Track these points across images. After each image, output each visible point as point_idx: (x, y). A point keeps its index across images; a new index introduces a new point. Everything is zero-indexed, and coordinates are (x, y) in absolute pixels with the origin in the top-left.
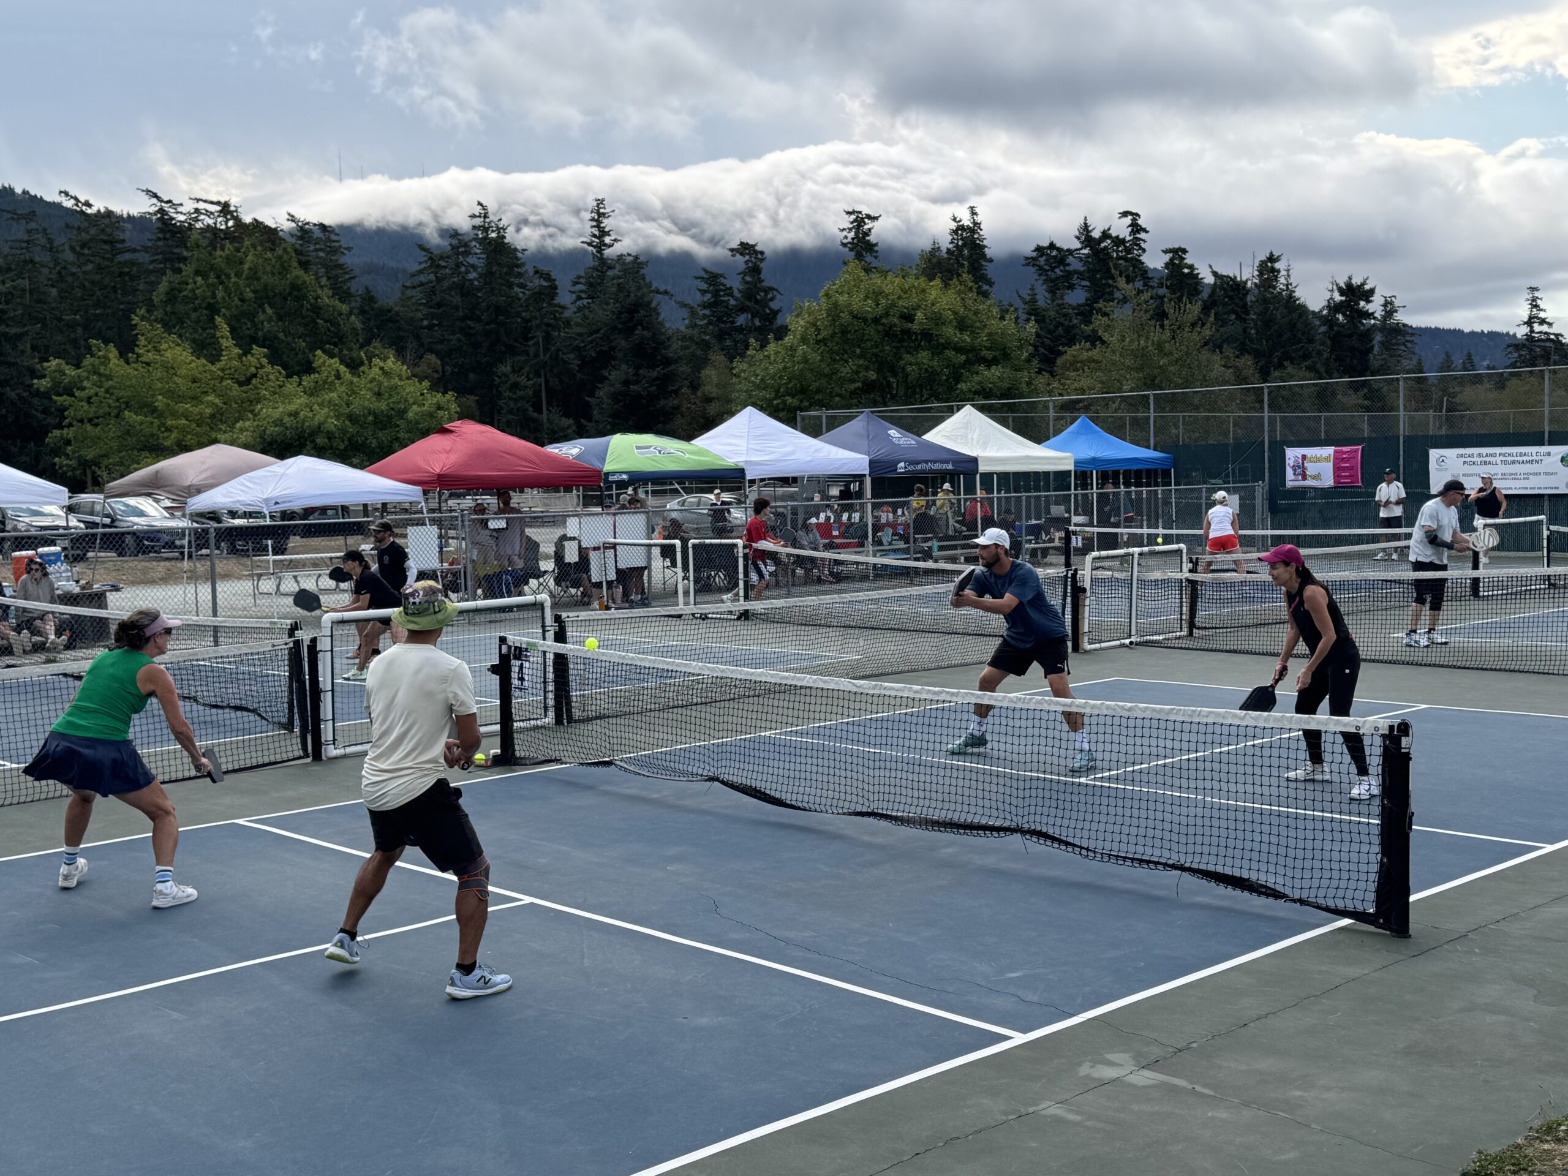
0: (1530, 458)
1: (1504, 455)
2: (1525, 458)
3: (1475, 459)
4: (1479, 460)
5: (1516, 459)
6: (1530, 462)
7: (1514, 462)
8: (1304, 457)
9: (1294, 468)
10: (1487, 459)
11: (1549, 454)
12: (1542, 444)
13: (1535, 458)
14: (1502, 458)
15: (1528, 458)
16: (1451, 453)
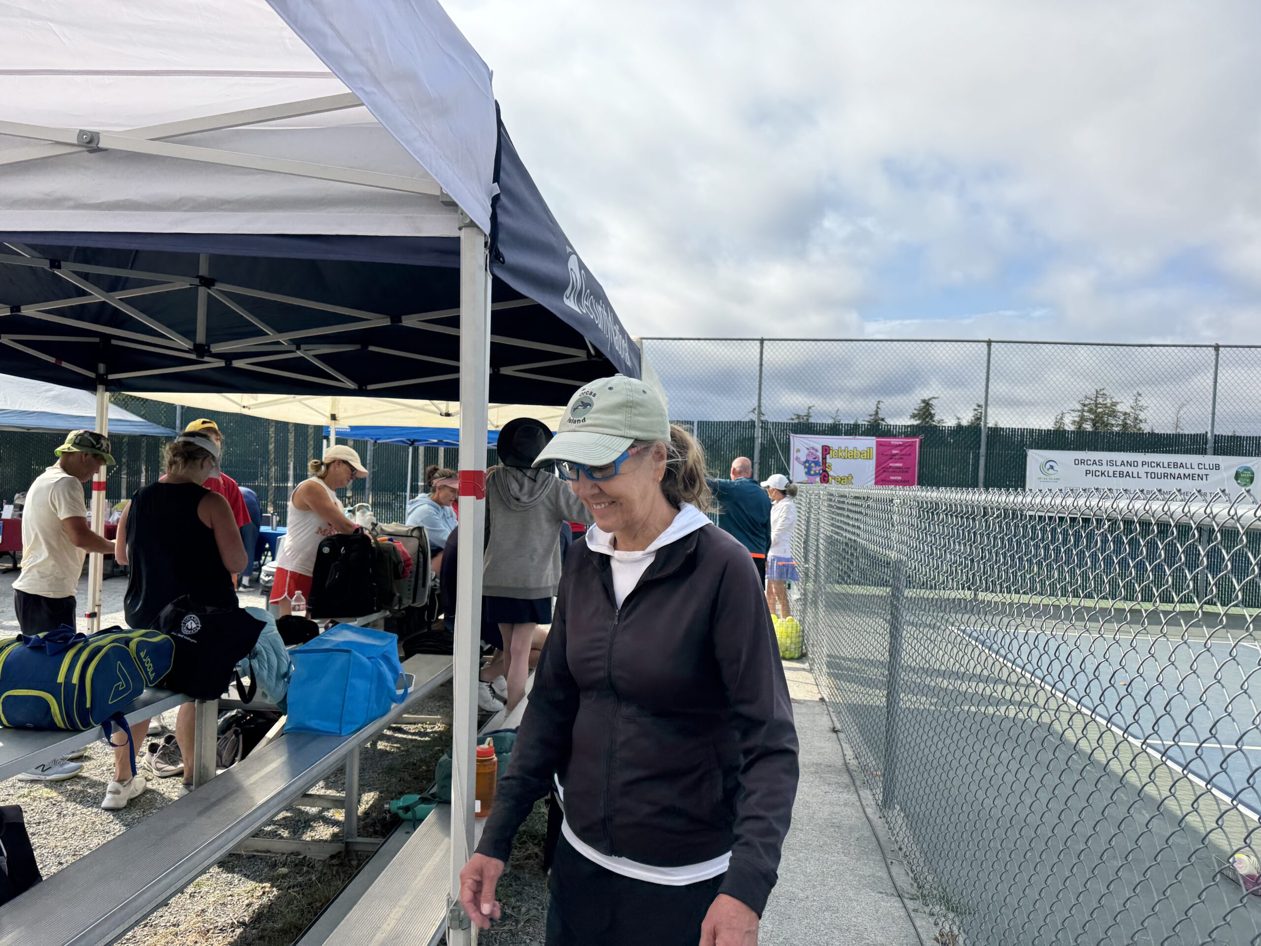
0: (1191, 472)
1: (1150, 464)
2: (1182, 471)
3: (1104, 468)
4: (1111, 469)
5: (1169, 471)
6: (1192, 477)
7: (1165, 476)
8: (826, 450)
9: (808, 466)
10: (1125, 469)
11: (1217, 467)
12: (1203, 452)
13: (1196, 471)
14: (1146, 468)
15: (1187, 472)
16: (1064, 458)
